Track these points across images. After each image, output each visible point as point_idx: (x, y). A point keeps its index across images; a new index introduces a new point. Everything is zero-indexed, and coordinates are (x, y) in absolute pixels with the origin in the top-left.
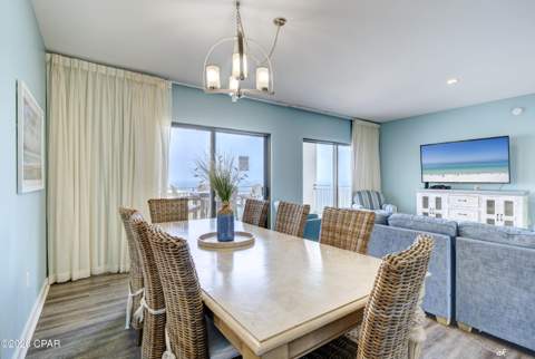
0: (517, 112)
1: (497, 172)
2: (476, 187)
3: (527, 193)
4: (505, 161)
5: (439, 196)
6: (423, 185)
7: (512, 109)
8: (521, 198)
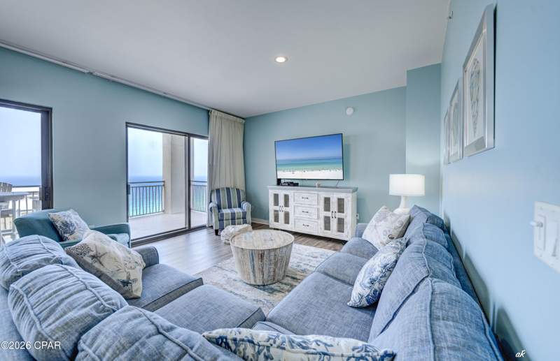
0: (349, 111)
1: (334, 169)
2: (316, 183)
3: (355, 190)
4: (339, 159)
5: (287, 193)
6: (276, 182)
7: (346, 109)
8: (350, 195)
